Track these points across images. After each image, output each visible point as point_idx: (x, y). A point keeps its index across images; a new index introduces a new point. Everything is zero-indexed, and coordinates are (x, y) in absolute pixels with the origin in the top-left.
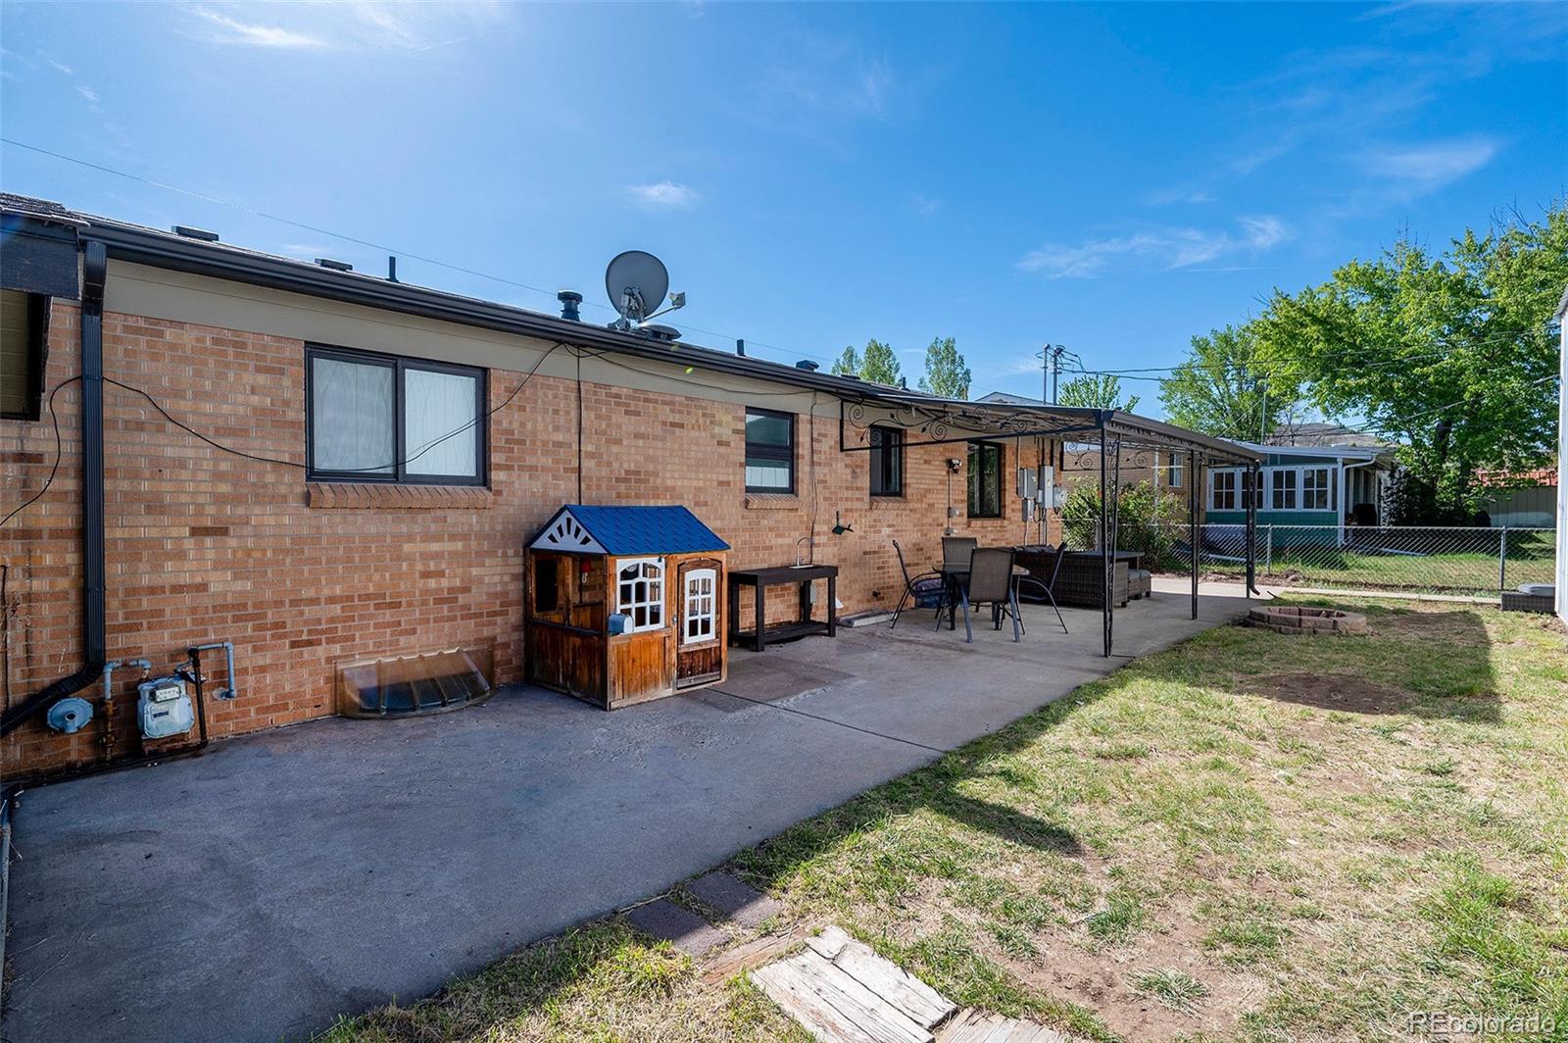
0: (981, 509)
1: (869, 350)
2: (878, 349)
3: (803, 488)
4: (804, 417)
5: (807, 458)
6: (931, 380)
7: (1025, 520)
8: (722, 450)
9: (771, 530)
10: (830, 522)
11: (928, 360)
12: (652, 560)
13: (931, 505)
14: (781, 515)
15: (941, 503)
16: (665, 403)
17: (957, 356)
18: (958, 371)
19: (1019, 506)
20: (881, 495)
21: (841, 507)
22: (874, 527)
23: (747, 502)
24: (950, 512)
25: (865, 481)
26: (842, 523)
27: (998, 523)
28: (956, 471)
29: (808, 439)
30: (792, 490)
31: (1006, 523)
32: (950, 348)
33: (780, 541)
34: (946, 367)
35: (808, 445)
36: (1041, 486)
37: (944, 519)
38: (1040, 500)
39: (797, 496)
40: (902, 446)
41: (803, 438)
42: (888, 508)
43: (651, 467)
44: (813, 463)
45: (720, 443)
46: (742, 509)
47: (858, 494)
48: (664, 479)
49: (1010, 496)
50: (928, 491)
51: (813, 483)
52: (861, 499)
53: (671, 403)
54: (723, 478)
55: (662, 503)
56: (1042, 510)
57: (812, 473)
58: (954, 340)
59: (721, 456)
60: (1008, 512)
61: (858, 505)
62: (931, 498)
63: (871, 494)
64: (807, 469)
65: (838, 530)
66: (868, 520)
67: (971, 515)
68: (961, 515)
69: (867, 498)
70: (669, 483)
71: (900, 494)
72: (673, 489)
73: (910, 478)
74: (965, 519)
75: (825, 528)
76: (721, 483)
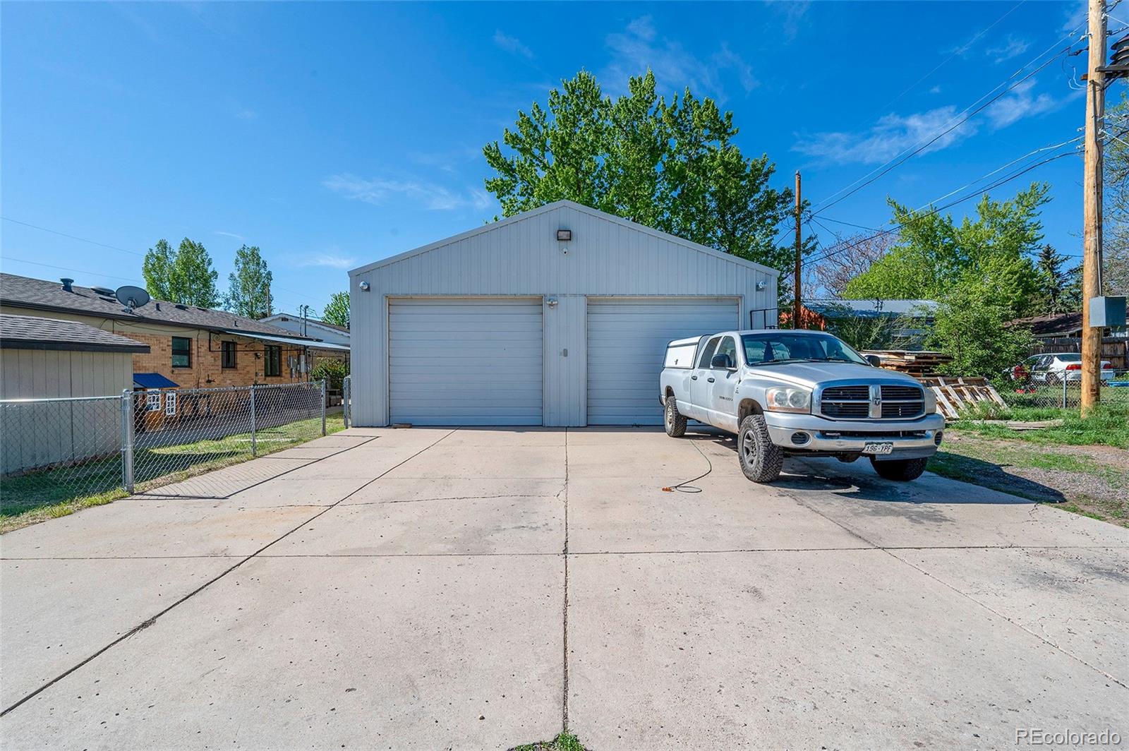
0: (271, 372)
1: (183, 246)
2: (192, 246)
3: (194, 366)
4: (194, 339)
5: (196, 354)
6: (240, 276)
7: (291, 377)
8: (163, 352)
9: (182, 381)
10: (204, 378)
11: (237, 260)
12: (157, 390)
13: (248, 372)
14: (185, 376)
15: (253, 370)
16: (142, 336)
17: (261, 260)
18: (262, 271)
19: (289, 371)
20: (226, 367)
21: (210, 373)
22: (224, 380)
23: (173, 371)
24: (256, 374)
25: (220, 363)
26: (210, 378)
27: (279, 378)
28: (259, 358)
29: (196, 347)
30: (189, 366)
31: (282, 378)
32: (255, 253)
33: (185, 385)
34: (252, 267)
35: (196, 350)
36: (299, 363)
37: (253, 376)
38: (298, 369)
39: (192, 368)
40: (235, 351)
41: (194, 347)
42: (230, 374)
43: (138, 359)
44: (198, 356)
45: (162, 350)
46: (171, 374)
47: (217, 368)
48: (142, 363)
49: (284, 368)
50: (247, 366)
51: (199, 364)
52: (218, 370)
53: (145, 337)
54: (164, 363)
55: (141, 372)
56: (300, 373)
57: (198, 360)
58: (258, 248)
59: (163, 355)
60: (284, 374)
61: (216, 372)
62: (248, 369)
63: (222, 367)
64: (196, 358)
65: (209, 381)
66: (221, 377)
67: (266, 375)
68: (262, 375)
69: (220, 369)
70: (144, 365)
71: (234, 367)
72: (145, 367)
73: (238, 361)
74: (264, 377)
75: (203, 381)
76: (163, 364)
